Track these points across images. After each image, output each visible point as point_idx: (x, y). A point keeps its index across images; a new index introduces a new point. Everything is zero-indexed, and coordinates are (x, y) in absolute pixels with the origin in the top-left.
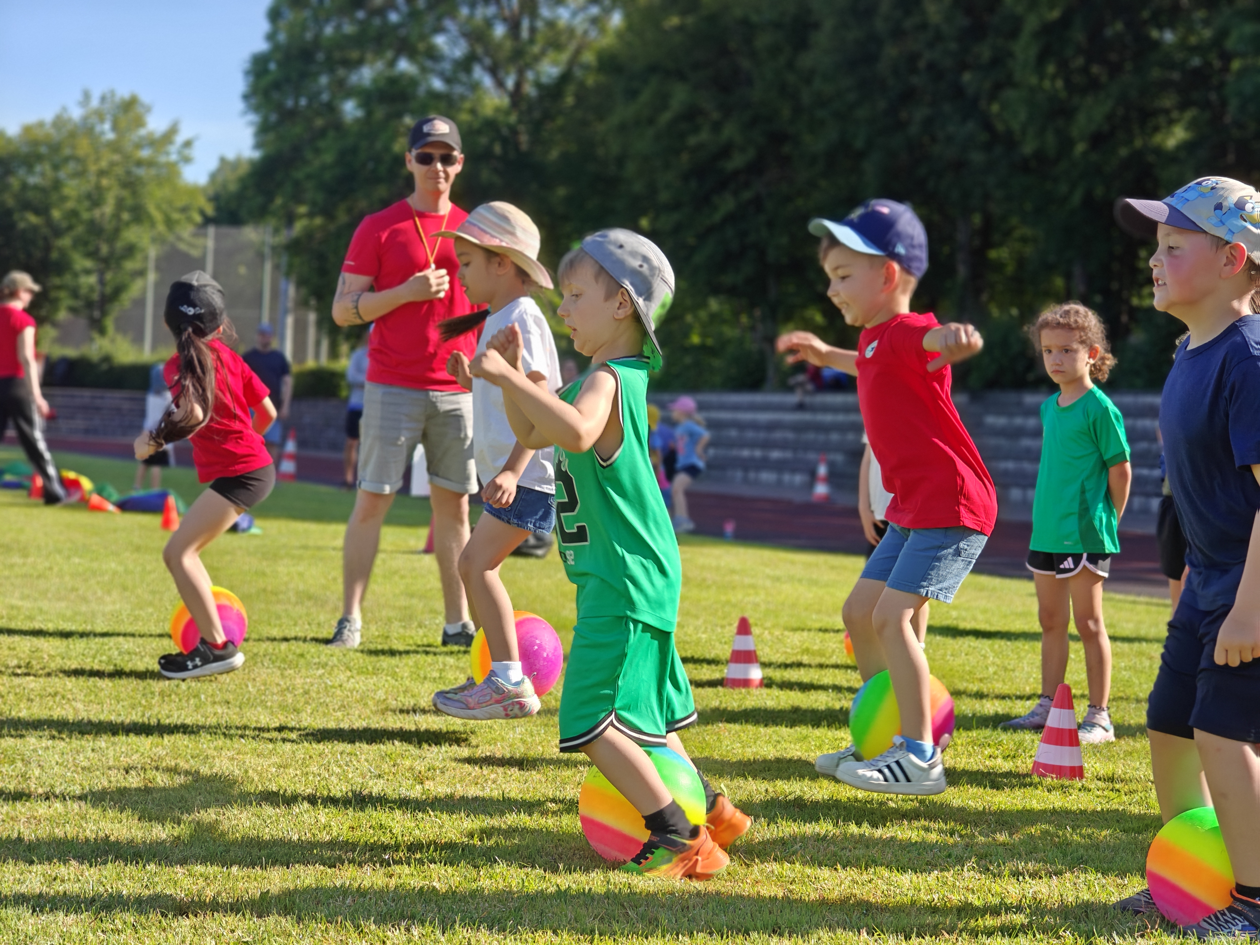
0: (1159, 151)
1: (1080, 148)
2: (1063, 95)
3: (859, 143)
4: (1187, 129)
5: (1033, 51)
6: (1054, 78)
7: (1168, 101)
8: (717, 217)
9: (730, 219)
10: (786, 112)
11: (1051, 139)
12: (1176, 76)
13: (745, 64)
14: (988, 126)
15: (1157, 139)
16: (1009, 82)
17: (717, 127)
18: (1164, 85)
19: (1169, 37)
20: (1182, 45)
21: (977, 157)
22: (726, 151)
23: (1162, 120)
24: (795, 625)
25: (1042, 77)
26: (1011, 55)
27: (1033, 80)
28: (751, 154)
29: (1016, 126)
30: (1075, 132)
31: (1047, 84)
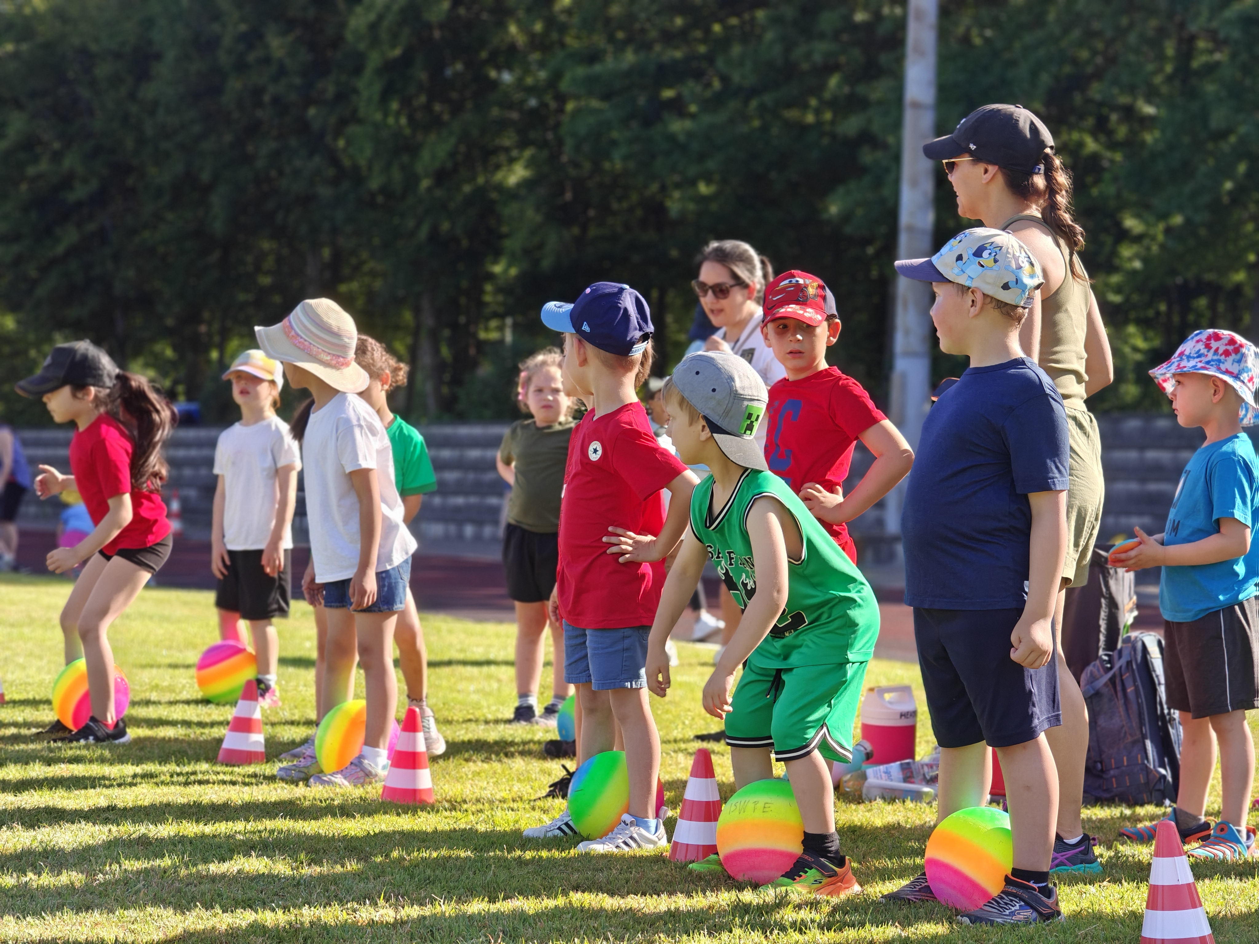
0: (500, 188)
1: (425, 183)
2: (407, 131)
3: (205, 177)
4: (527, 167)
5: (377, 88)
6: (398, 114)
7: (508, 140)
8: (60, 249)
9: (72, 252)
10: (130, 143)
11: (397, 175)
12: (515, 115)
13: (85, 93)
14: (334, 160)
15: (499, 176)
16: (354, 118)
17: (57, 157)
18: (502, 125)
19: (507, 77)
20: (519, 84)
21: (325, 192)
22: (67, 182)
23: (502, 158)
24: (144, 662)
25: (386, 115)
26: (355, 91)
27: (378, 116)
28: (94, 184)
29: (362, 162)
30: (419, 168)
31: (391, 120)
